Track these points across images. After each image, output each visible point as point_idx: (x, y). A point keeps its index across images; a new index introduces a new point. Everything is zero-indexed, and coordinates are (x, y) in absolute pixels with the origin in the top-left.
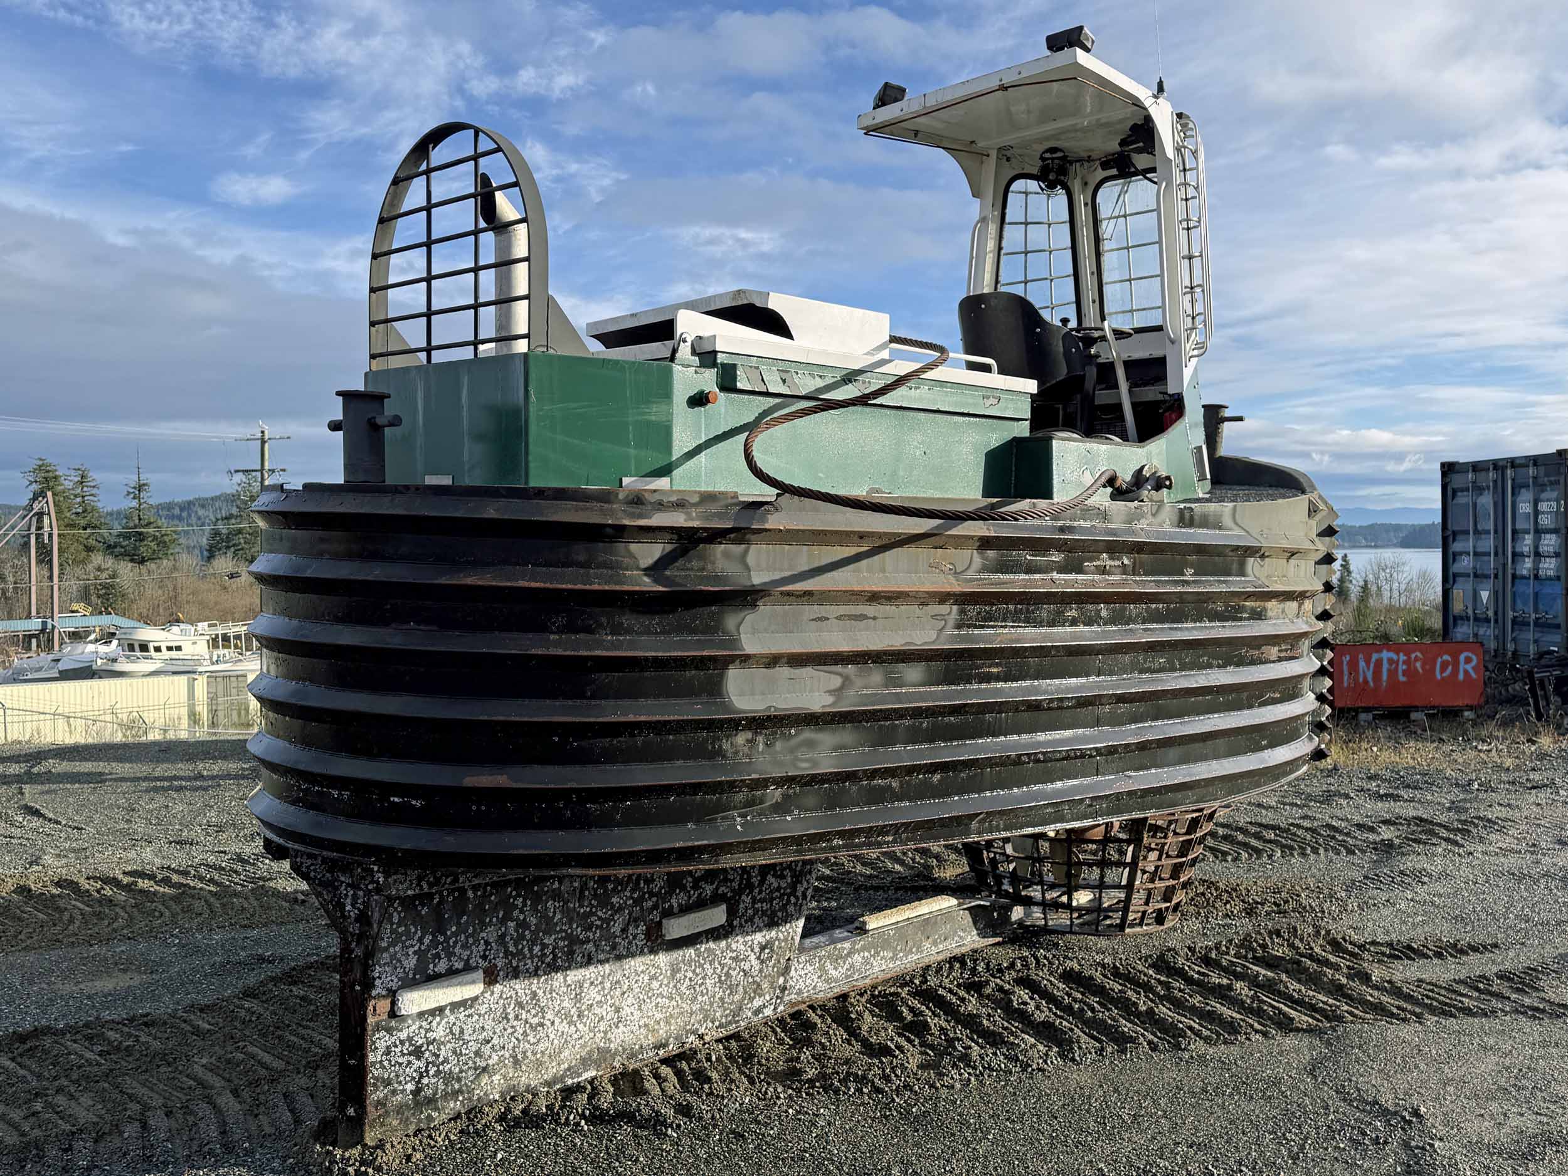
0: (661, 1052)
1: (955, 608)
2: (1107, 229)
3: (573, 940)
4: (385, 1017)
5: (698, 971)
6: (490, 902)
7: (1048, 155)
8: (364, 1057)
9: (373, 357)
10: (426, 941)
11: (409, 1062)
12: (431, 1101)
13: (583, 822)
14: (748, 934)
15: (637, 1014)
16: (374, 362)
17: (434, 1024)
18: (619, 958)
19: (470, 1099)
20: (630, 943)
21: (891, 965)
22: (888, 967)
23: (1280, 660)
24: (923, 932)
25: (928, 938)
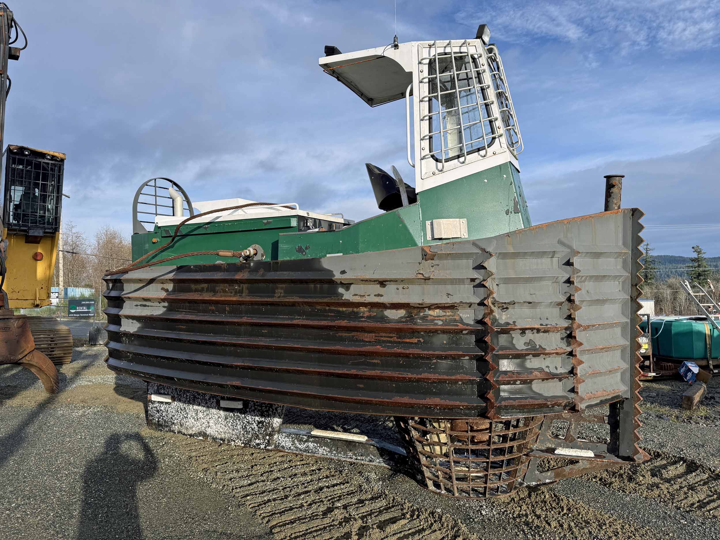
21: (329, 454)
22: (327, 455)
23: (378, 342)
24: (347, 447)
25: (351, 451)
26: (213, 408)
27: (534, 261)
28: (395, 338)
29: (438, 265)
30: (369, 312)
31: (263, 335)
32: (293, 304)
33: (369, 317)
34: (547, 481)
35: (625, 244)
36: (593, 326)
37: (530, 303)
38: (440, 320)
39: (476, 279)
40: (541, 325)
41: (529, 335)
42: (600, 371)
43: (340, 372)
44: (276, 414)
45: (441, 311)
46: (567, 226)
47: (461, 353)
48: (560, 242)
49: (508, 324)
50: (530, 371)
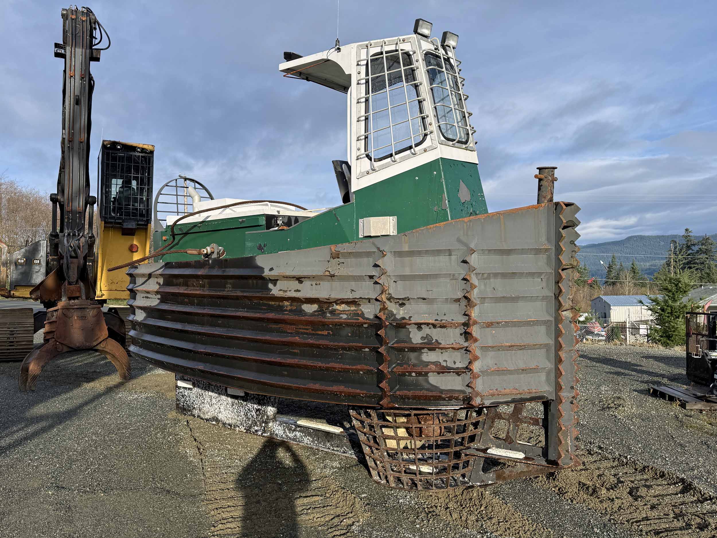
3: (209, 384)
20: (221, 391)
21: (312, 444)
22: (310, 444)
23: (298, 333)
24: (326, 438)
25: (329, 442)
26: (223, 395)
27: (431, 258)
28: (310, 330)
29: (343, 263)
30: (291, 306)
31: (219, 326)
32: (237, 298)
33: (291, 311)
34: (490, 482)
35: (548, 240)
36: (498, 323)
37: (424, 299)
38: (345, 314)
39: (374, 276)
40: (436, 320)
41: (426, 330)
42: (507, 368)
43: (268, 360)
44: (270, 403)
45: (346, 306)
46: (468, 224)
47: (361, 345)
48: (459, 240)
49: (404, 318)
50: (427, 364)
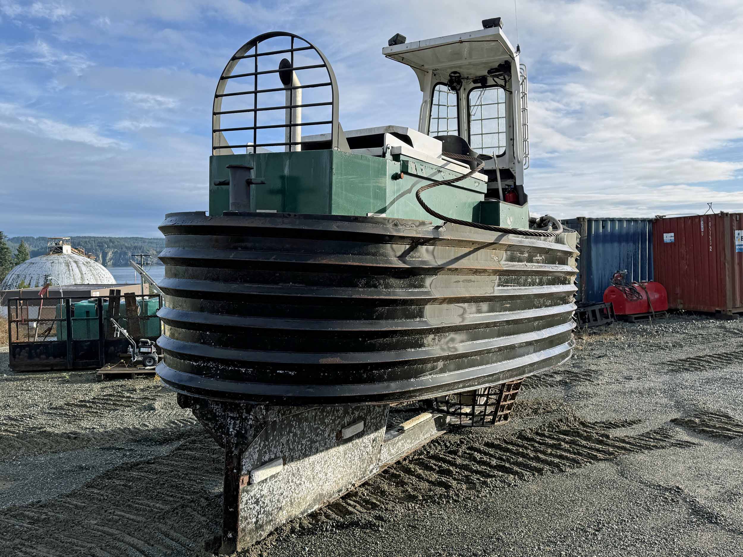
0: (340, 494)
1: (498, 277)
2: (473, 111)
3: (313, 442)
4: (246, 485)
5: (353, 453)
6: (284, 424)
7: (453, 75)
8: (237, 507)
9: (214, 148)
10: (262, 445)
11: (254, 507)
12: (261, 526)
13: (371, 380)
14: (369, 435)
15: (332, 475)
16: (214, 151)
17: (263, 487)
18: (327, 449)
19: (275, 524)
20: (331, 441)
24: (420, 430)
